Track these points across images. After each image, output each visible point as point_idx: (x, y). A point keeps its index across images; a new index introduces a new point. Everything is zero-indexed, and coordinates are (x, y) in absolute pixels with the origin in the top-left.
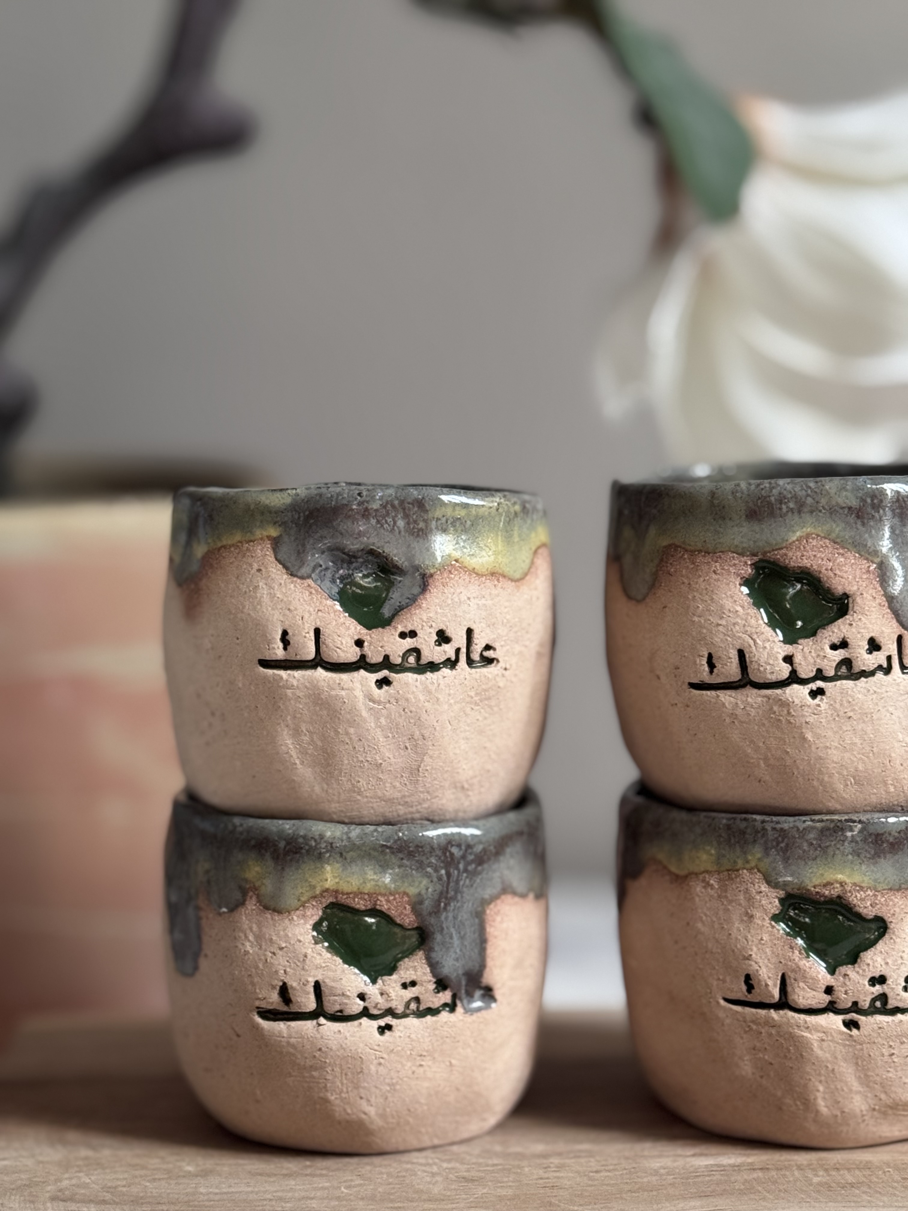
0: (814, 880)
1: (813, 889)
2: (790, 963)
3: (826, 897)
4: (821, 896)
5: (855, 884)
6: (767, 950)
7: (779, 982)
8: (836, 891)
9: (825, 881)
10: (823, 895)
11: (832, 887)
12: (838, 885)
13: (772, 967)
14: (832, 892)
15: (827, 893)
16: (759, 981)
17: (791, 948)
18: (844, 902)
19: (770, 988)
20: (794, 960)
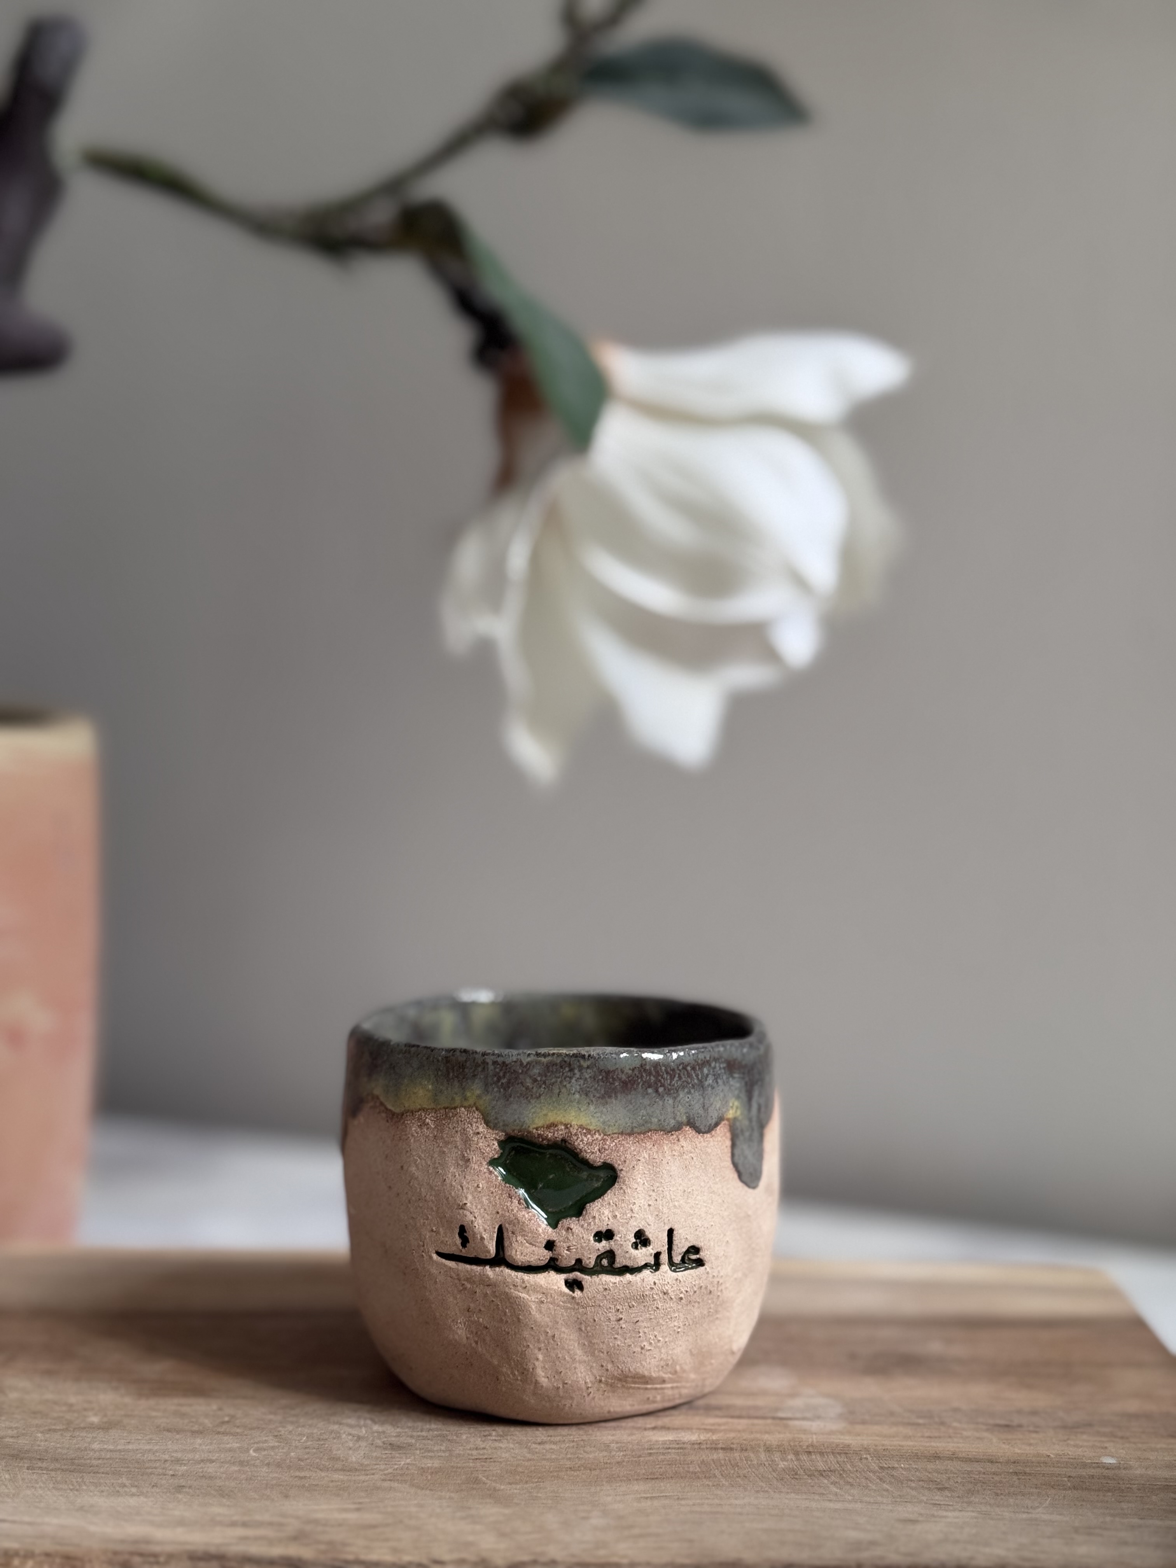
0: (536, 1121)
1: (534, 1131)
2: (507, 1214)
3: (549, 1140)
4: (543, 1140)
5: (581, 1127)
6: (484, 1199)
7: (495, 1235)
8: (559, 1134)
9: (548, 1123)
10: (546, 1138)
11: (556, 1129)
12: (563, 1127)
13: (489, 1218)
14: (556, 1135)
15: (550, 1135)
16: (474, 1234)
17: (510, 1197)
18: (569, 1146)
19: (486, 1242)
20: (512, 1210)
